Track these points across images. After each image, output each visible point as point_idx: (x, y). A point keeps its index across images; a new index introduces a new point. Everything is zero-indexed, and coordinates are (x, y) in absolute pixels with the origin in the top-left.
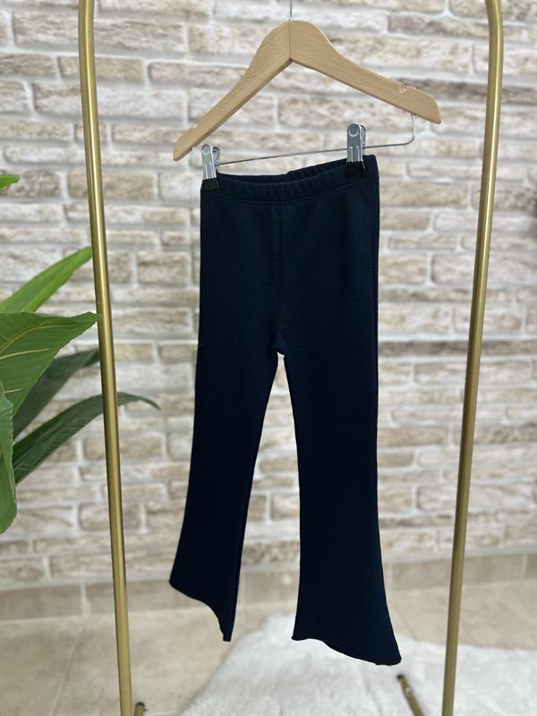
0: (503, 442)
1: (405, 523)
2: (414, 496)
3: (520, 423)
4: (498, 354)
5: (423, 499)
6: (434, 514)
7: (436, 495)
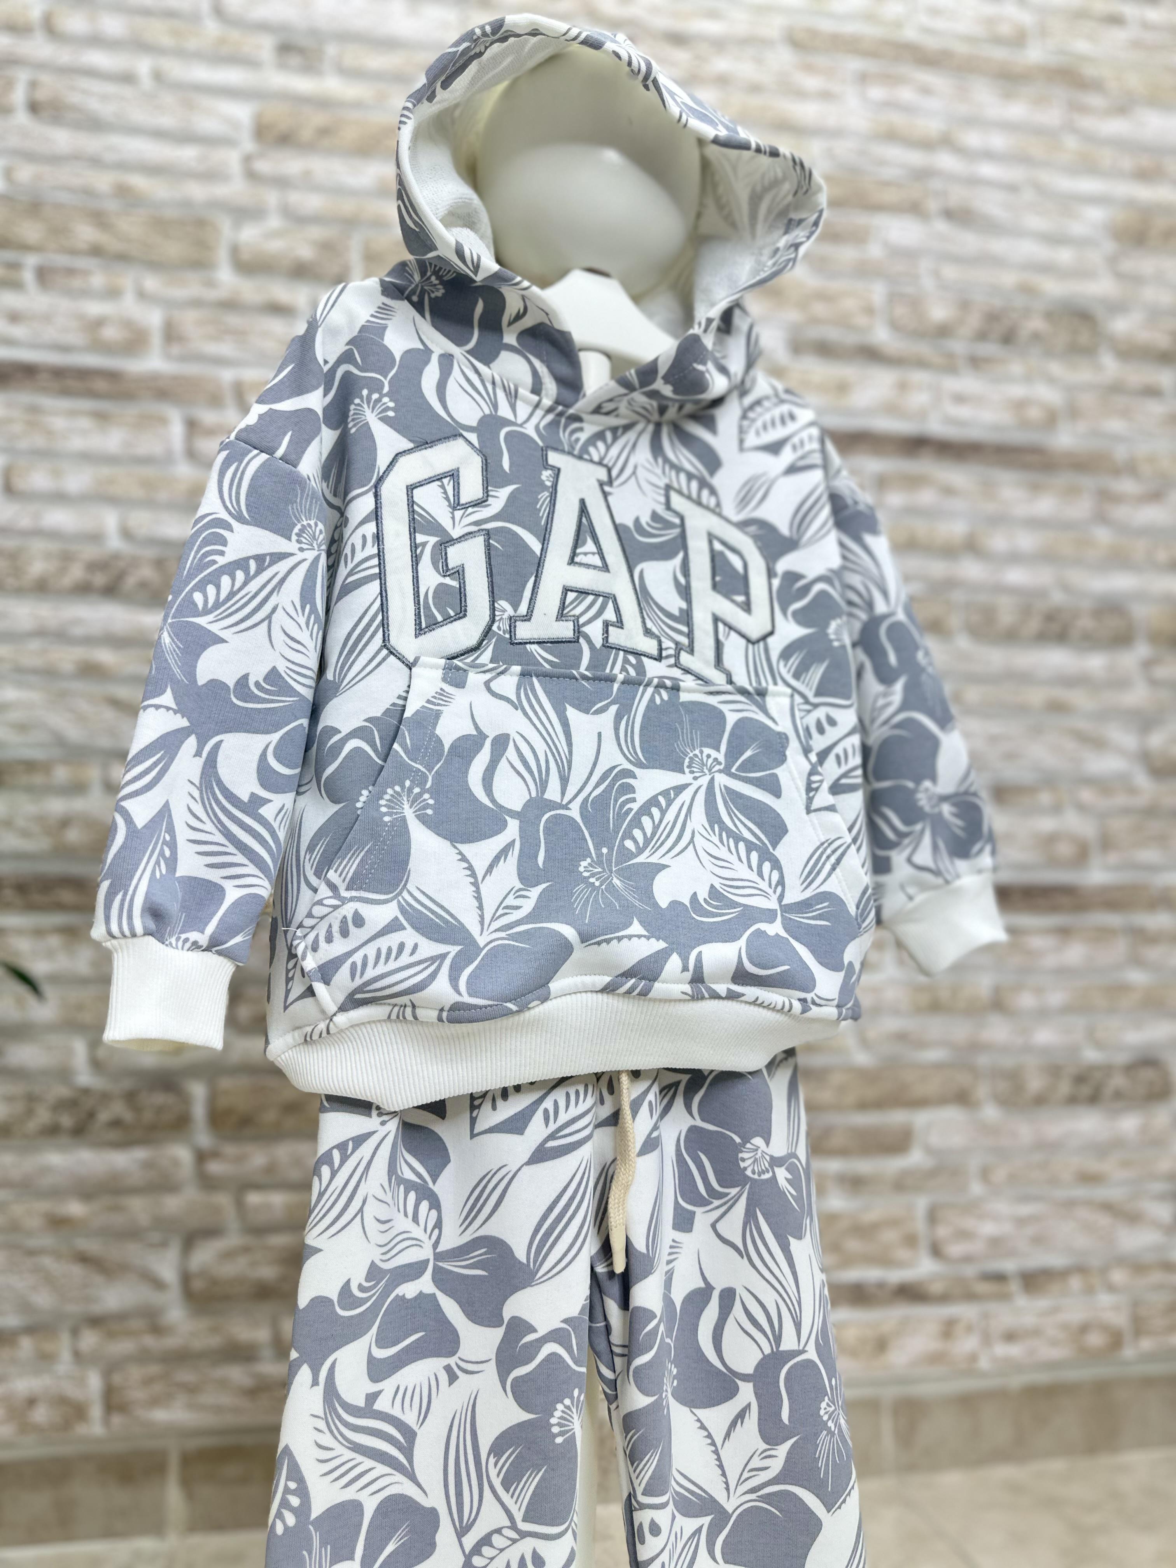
0: (1094, 1099)
2: (920, 1225)
3: (1121, 1058)
4: (1054, 909)
5: (942, 1232)
6: (970, 1271)
7: (969, 1223)
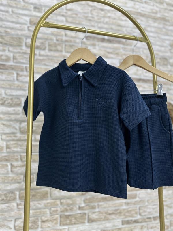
1: (136, 222)
